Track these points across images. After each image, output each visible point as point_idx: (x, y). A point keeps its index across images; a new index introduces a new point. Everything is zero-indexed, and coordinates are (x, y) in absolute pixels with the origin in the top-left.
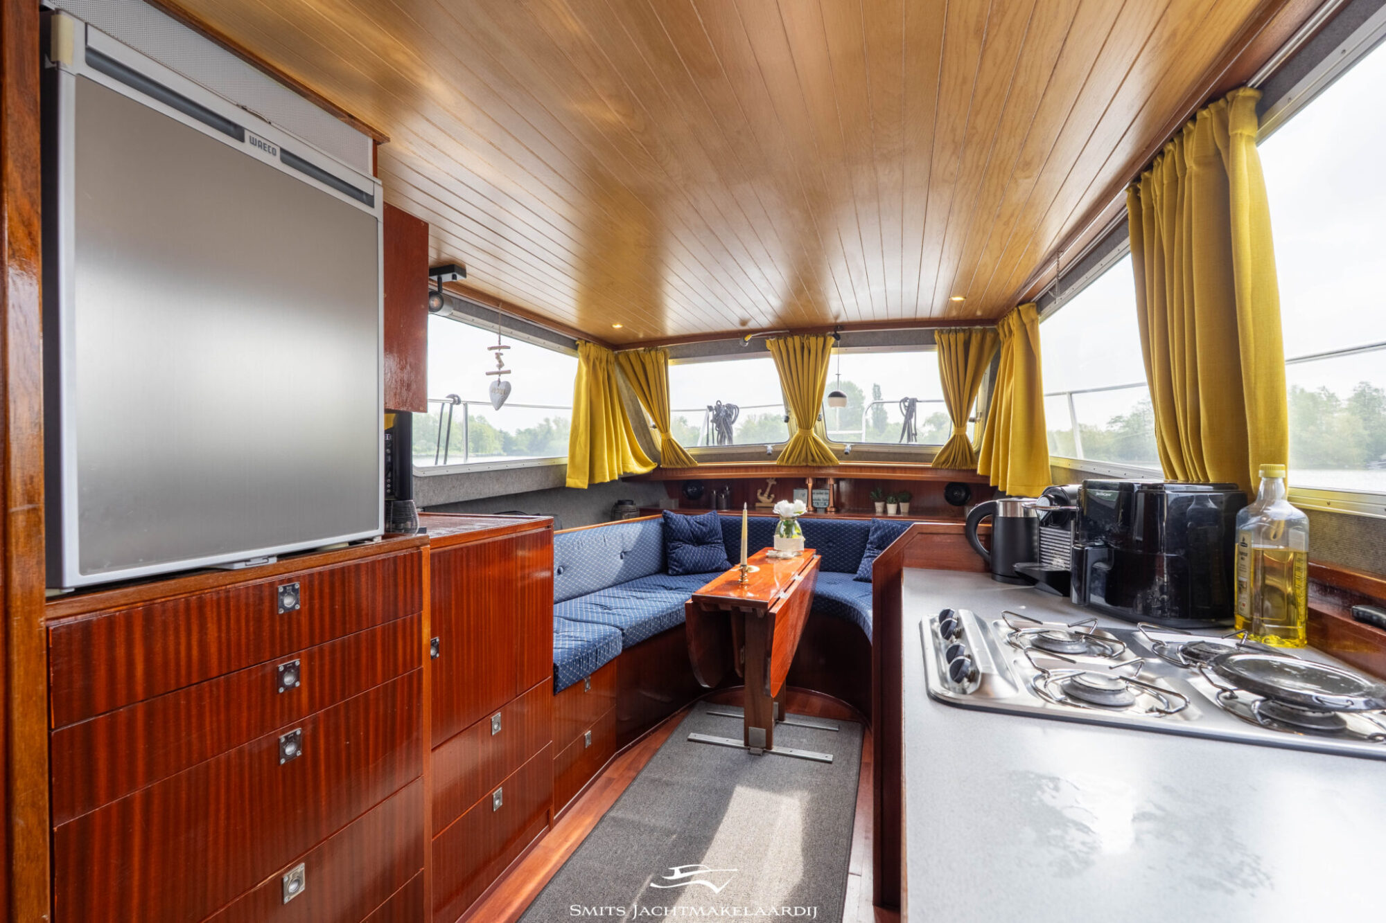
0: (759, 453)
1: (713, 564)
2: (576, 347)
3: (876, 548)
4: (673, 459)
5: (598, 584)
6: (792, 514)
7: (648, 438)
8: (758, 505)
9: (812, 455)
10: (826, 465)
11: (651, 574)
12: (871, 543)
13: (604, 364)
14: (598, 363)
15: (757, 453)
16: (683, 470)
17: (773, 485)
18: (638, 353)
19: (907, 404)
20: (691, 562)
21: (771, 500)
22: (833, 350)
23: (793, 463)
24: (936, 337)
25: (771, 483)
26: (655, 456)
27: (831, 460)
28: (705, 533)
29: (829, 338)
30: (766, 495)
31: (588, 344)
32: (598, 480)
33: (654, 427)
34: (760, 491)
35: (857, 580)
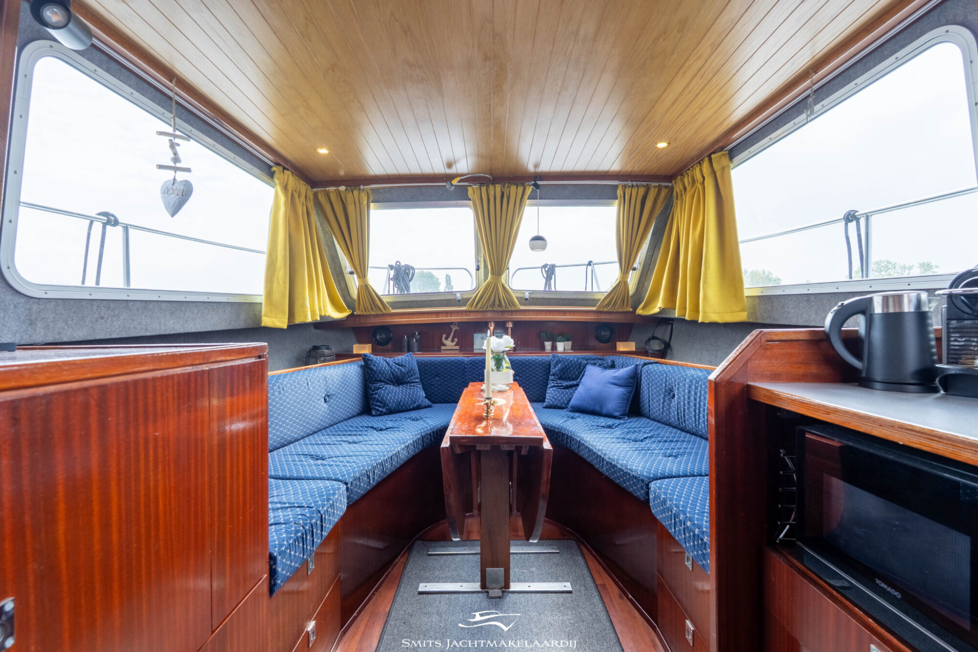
0: (448, 300)
1: (414, 402)
2: (271, 175)
3: (558, 379)
4: (369, 306)
5: (302, 431)
6: (502, 349)
7: (343, 285)
8: (443, 348)
9: (499, 300)
10: (510, 309)
11: (354, 416)
12: (553, 375)
13: (303, 198)
14: (296, 196)
15: (446, 300)
16: (377, 316)
17: (456, 330)
18: (339, 193)
19: (547, 269)
20: (394, 401)
21: (455, 343)
22: (528, 202)
23: (481, 308)
24: (619, 192)
25: (454, 328)
26: (350, 304)
27: (514, 305)
28: (404, 373)
29: (528, 187)
30: (450, 339)
31: (286, 171)
32: (298, 320)
33: (352, 273)
34: (444, 336)
35: (546, 407)
